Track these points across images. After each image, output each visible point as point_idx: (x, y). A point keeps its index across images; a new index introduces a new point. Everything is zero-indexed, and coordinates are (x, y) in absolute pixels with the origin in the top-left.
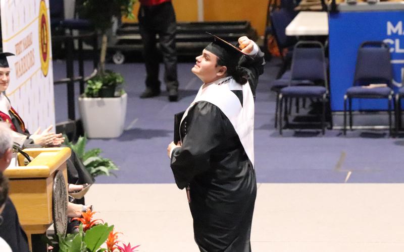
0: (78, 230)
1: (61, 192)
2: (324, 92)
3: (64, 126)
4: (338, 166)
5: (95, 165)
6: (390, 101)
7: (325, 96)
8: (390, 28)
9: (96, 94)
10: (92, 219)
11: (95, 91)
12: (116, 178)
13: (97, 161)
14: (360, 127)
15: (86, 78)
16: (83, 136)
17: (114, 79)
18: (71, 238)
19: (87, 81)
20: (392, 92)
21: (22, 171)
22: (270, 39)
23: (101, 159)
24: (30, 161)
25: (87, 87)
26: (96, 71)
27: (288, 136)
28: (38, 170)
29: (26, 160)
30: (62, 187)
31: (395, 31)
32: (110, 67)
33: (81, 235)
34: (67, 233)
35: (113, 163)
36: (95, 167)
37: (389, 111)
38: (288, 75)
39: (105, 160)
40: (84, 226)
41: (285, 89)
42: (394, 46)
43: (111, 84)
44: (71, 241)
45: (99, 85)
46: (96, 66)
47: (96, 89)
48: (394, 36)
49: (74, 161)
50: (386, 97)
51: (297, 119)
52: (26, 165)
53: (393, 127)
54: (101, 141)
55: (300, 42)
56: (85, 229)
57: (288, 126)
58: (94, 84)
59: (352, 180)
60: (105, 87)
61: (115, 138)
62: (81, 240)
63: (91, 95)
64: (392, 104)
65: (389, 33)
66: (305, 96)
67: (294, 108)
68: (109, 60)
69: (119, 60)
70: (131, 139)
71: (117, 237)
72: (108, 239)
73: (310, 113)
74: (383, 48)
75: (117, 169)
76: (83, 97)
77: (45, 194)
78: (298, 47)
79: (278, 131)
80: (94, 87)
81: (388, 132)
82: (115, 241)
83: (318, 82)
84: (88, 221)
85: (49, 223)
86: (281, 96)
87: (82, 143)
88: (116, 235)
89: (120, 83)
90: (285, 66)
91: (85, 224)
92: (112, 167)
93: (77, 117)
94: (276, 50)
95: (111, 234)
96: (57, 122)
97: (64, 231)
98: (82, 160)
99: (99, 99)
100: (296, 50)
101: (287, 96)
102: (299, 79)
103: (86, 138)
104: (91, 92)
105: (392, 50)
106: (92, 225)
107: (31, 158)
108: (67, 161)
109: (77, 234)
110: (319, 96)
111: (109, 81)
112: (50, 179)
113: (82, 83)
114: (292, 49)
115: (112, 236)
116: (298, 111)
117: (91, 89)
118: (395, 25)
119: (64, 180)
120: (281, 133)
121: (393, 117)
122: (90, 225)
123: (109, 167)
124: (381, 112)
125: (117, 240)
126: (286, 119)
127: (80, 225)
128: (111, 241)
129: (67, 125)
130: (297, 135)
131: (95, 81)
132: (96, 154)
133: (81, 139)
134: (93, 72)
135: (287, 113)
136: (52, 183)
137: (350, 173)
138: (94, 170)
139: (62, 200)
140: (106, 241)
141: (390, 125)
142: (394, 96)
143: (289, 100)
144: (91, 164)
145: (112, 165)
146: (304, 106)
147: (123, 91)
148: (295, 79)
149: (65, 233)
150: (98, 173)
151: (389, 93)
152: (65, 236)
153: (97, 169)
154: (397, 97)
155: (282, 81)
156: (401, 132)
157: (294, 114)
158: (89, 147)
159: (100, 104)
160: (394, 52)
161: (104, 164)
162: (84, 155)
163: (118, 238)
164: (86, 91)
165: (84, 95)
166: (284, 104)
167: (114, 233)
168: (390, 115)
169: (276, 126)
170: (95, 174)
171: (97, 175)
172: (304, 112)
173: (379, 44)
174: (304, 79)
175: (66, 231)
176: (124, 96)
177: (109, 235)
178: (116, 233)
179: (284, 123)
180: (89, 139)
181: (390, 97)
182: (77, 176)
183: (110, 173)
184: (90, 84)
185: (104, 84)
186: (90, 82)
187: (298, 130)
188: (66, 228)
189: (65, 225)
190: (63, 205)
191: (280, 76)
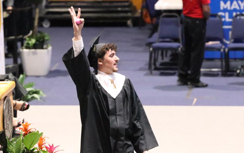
1: (9, 110)
2: (179, 47)
3: (11, 68)
4: (188, 95)
5: (31, 93)
6: (222, 53)
7: (180, 49)
8: (222, 5)
9: (31, 47)
10: (29, 128)
11: (31, 45)
12: (44, 102)
13: (32, 91)
14: (202, 70)
15: (25, 37)
16: (23, 74)
17: (43, 37)
18: (15, 140)
19: (25, 39)
20: (223, 47)
22: (145, 12)
23: (35, 89)
25: (25, 42)
26: (31, 32)
27: (156, 75)
30: (9, 106)
31: (225, 7)
32: (41, 29)
33: (22, 138)
35: (43, 92)
36: (30, 95)
37: (221, 59)
38: (156, 35)
39: (37, 90)
41: (154, 45)
42: (224, 17)
43: (41, 40)
44: (15, 142)
45: (33, 41)
46: (31, 29)
47: (32, 43)
48: (225, 10)
50: (219, 50)
51: (162, 64)
53: (224, 69)
54: (34, 78)
55: (164, 14)
57: (156, 69)
58: (30, 40)
59: (197, 104)
60: (37, 43)
61: (44, 76)
62: (22, 142)
63: (28, 47)
64: (223, 55)
65: (222, 8)
66: (167, 49)
67: (160, 57)
68: (40, 25)
69: (46, 25)
70: (54, 76)
71: (45, 140)
72: (39, 142)
73: (171, 60)
74: (217, 18)
75: (44, 96)
76: (23, 49)
78: (164, 17)
79: (149, 72)
80: (30, 42)
81: (220, 73)
82: (43, 143)
83: (176, 40)
84: (26, 130)
86: (151, 49)
87: (23, 79)
88: (44, 139)
89: (47, 40)
90: (154, 29)
91: (24, 131)
92: (42, 95)
93: (19, 61)
94: (148, 19)
95: (41, 138)
96: (6, 65)
97: (10, 136)
99: (33, 50)
100: (161, 19)
101: (156, 49)
102: (163, 38)
103: (25, 76)
104: (28, 46)
105: (223, 20)
106: (28, 132)
109: (19, 138)
110: (176, 49)
111: (40, 38)
112: (1, 102)
113: (22, 40)
114: (159, 19)
115: (42, 139)
116: (163, 59)
117: (28, 44)
118: (225, 3)
119: (10, 102)
120: (151, 73)
121: (224, 63)
123: (40, 95)
124: (216, 60)
125: (45, 142)
126: (155, 64)
128: (41, 142)
129: (13, 67)
130: (162, 74)
131: (31, 38)
132: (31, 86)
133: (21, 76)
135: (155, 60)
136: (3, 104)
138: (30, 97)
139: (9, 116)
140: (38, 143)
141: (222, 68)
142: (224, 50)
143: (156, 53)
145: (41, 93)
146: (166, 55)
147: (49, 45)
148: (160, 38)
150: (33, 98)
151: (221, 48)
153: (32, 96)
154: (227, 50)
155: (151, 40)
156: (229, 73)
157: (160, 60)
158: (27, 81)
159: (34, 54)
160: (225, 21)
161: (36, 92)
164: (25, 45)
165: (24, 47)
166: (153, 55)
167: (43, 137)
168: (222, 61)
170: (31, 99)
172: (167, 60)
173: (215, 16)
174: (167, 38)
175: (11, 136)
176: (50, 48)
177: (40, 139)
178: (44, 138)
179: (153, 67)
180: (27, 76)
181: (222, 50)
183: (41, 98)
184: (28, 40)
185: (37, 41)
186: (27, 39)
187: (162, 71)
188: (12, 134)
189: (11, 132)
190: (10, 119)
191: (150, 36)
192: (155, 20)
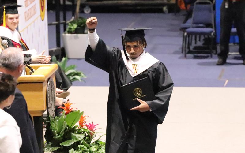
0: (61, 114)
1: (52, 91)
2: (212, 32)
3: (54, 51)
4: (220, 76)
5: (73, 75)
7: (212, 34)
9: (73, 31)
10: (71, 108)
11: (73, 30)
12: (85, 83)
13: (73, 73)
14: (234, 53)
15: (68, 22)
16: (65, 57)
17: (84, 23)
18: (58, 119)
19: (68, 24)
21: (28, 78)
23: (77, 71)
24: (33, 72)
25: (68, 27)
26: (73, 18)
27: (189, 58)
28: (38, 77)
29: (31, 71)
30: (52, 87)
32: (82, 15)
33: (64, 117)
34: (55, 116)
35: (83, 74)
36: (72, 76)
38: (190, 22)
39: (79, 71)
40: (65, 112)
41: (188, 30)
43: (82, 25)
44: (58, 121)
45: (75, 26)
46: (73, 15)
47: (73, 28)
49: (60, 72)
51: (196, 48)
52: (31, 74)
54: (75, 60)
55: (198, 1)
56: (66, 114)
57: (190, 52)
58: (72, 25)
60: (79, 28)
62: (64, 120)
63: (70, 32)
66: (201, 34)
67: (193, 42)
68: (82, 11)
69: (87, 11)
72: (80, 120)
73: (203, 44)
75: (85, 77)
76: (65, 33)
77: (42, 92)
78: (197, 4)
79: (183, 55)
80: (72, 27)
82: (84, 121)
83: (208, 25)
84: (68, 109)
85: (45, 110)
86: (185, 34)
87: (65, 61)
88: (85, 117)
90: (189, 15)
91: (66, 110)
92: (82, 76)
93: (62, 46)
94: (183, 6)
95: (82, 117)
96: (49, 48)
97: (53, 115)
98: (64, 71)
99: (75, 35)
101: (190, 34)
102: (197, 23)
103: (67, 59)
104: (70, 30)
106: (70, 111)
107: (34, 70)
108: (56, 72)
109: (61, 117)
110: (209, 34)
111: (82, 23)
112: (45, 83)
113: (65, 25)
114: (193, 5)
115: (82, 118)
116: (196, 43)
117: (70, 29)
119: (53, 83)
120: (185, 56)
122: (69, 111)
123: (81, 76)
125: (86, 120)
126: (189, 48)
127: (63, 111)
128: (82, 121)
129: (56, 50)
130: (195, 57)
131: (73, 24)
132: (73, 68)
133: (64, 59)
134: (72, 18)
135: (189, 44)
136: (46, 86)
137: (227, 81)
138: (71, 78)
139: (52, 96)
140: (79, 121)
143: (190, 36)
144: (70, 74)
145: (82, 74)
146: (200, 40)
148: (194, 23)
149: (54, 116)
150: (74, 80)
152: (54, 118)
153: (74, 77)
155: (186, 25)
157: (193, 45)
158: (69, 64)
159: (76, 38)
161: (77, 74)
162: (66, 68)
163: (86, 119)
164: (67, 29)
165: (66, 32)
166: (187, 39)
169: (182, 52)
170: (72, 80)
171: (74, 81)
172: (200, 44)
174: (201, 23)
175: (54, 114)
179: (187, 50)
180: (69, 59)
182: (61, 81)
183: (81, 80)
184: (70, 26)
185: (78, 26)
186: (70, 24)
187: (196, 55)
188: (55, 112)
189: (54, 111)
190: (53, 99)
191: (185, 22)
192: (189, 6)
